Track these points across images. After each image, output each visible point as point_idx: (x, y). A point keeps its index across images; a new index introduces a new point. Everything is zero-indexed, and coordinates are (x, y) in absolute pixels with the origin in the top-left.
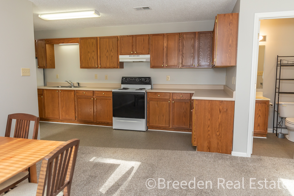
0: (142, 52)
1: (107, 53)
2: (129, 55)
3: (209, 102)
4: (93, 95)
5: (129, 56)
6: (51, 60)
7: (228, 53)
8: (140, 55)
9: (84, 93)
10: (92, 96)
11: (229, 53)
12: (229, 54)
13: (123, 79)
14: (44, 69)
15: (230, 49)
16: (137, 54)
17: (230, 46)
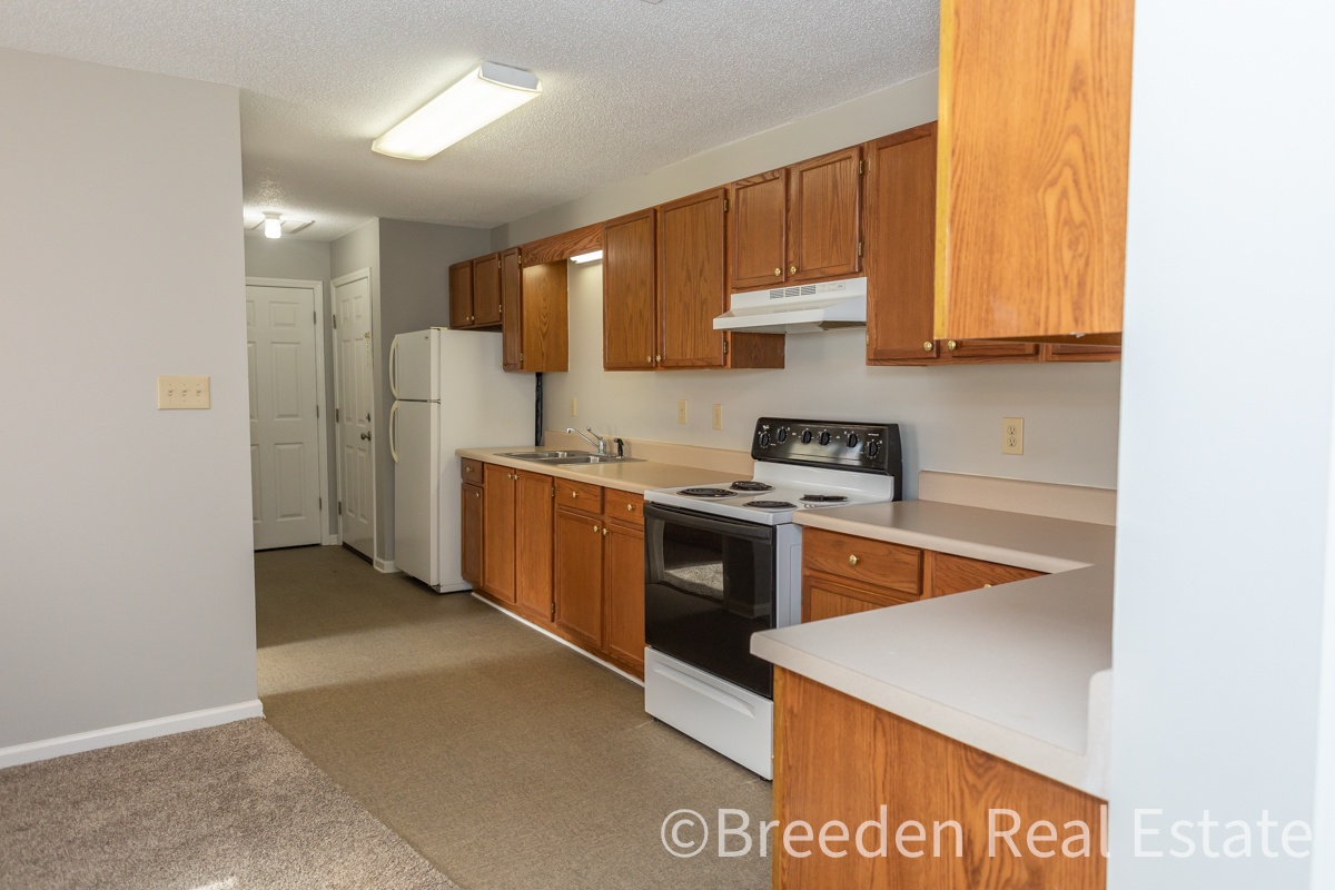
0: (825, 264)
1: (685, 285)
2: (767, 292)
3: (879, 728)
4: (603, 512)
5: (772, 297)
6: (544, 336)
7: (1053, 183)
8: (818, 286)
9: (574, 494)
10: (599, 512)
11: (1068, 172)
12: (1064, 194)
13: (762, 431)
14: (539, 376)
15: (1076, 131)
16: (799, 277)
17: (1077, 87)
